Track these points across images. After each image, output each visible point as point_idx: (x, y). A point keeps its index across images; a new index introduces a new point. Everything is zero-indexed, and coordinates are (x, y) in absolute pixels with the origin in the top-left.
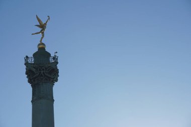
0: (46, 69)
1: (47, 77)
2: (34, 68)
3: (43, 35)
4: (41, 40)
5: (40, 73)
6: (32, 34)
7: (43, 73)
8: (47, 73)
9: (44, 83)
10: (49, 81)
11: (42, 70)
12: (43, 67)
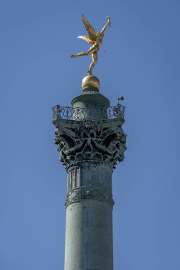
0: (98, 133)
1: (100, 151)
2: (73, 130)
4: (91, 69)
5: (86, 141)
7: (92, 143)
8: (99, 143)
9: (92, 165)
10: (104, 160)
11: (89, 135)
12: (92, 130)
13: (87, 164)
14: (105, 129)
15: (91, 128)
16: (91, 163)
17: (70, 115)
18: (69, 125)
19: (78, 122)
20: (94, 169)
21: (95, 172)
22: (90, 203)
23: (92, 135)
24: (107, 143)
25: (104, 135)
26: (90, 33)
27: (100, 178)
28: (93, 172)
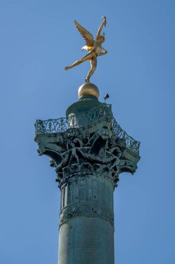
0: (85, 141)
1: (89, 160)
2: (58, 144)
3: (95, 65)
4: (89, 78)
6: (67, 68)
7: (78, 153)
8: (86, 151)
9: (80, 178)
10: (95, 170)
11: (73, 145)
12: (77, 139)
13: (74, 178)
14: (92, 135)
15: (74, 137)
16: (79, 176)
17: (53, 127)
18: (52, 140)
19: (62, 134)
20: (82, 182)
21: (83, 185)
22: (77, 220)
23: (77, 145)
24: (96, 150)
25: (92, 141)
26: (87, 39)
27: (90, 191)
28: (80, 186)
